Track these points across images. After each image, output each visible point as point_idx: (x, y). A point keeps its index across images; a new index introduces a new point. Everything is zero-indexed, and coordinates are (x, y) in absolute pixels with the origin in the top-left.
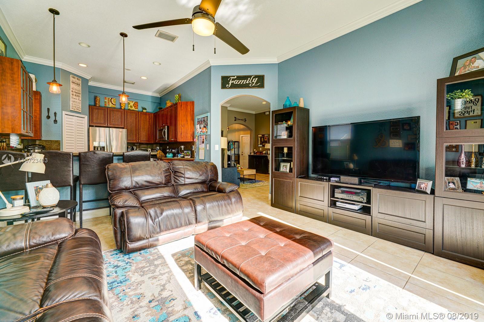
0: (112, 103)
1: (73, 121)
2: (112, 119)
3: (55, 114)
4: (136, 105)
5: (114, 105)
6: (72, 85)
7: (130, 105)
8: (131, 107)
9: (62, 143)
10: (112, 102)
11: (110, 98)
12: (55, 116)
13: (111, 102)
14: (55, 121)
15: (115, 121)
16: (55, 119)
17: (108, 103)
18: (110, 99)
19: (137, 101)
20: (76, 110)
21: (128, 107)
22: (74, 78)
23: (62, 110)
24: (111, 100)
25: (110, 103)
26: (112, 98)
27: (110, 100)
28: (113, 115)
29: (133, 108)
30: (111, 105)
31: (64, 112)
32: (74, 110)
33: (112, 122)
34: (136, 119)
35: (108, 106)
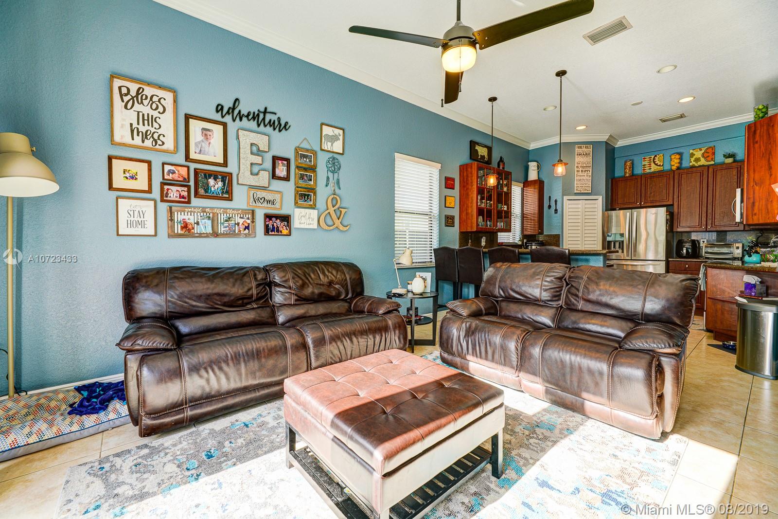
0: (656, 165)
1: (580, 206)
2: (648, 193)
3: (556, 201)
4: (710, 153)
5: (660, 166)
6: (578, 159)
7: (694, 157)
8: (697, 160)
9: (563, 236)
10: (656, 163)
11: (653, 157)
12: (556, 204)
13: (654, 162)
14: (556, 211)
15: (654, 195)
16: (556, 208)
17: (648, 166)
18: (652, 159)
19: (711, 145)
20: (582, 192)
21: (691, 162)
22: (580, 147)
23: (563, 195)
24: (654, 159)
25: (653, 165)
26: (656, 156)
27: (652, 161)
28: (651, 185)
29: (703, 162)
30: (654, 168)
31: (565, 198)
32: (579, 192)
33: (650, 197)
34: (701, 182)
35: (648, 171)
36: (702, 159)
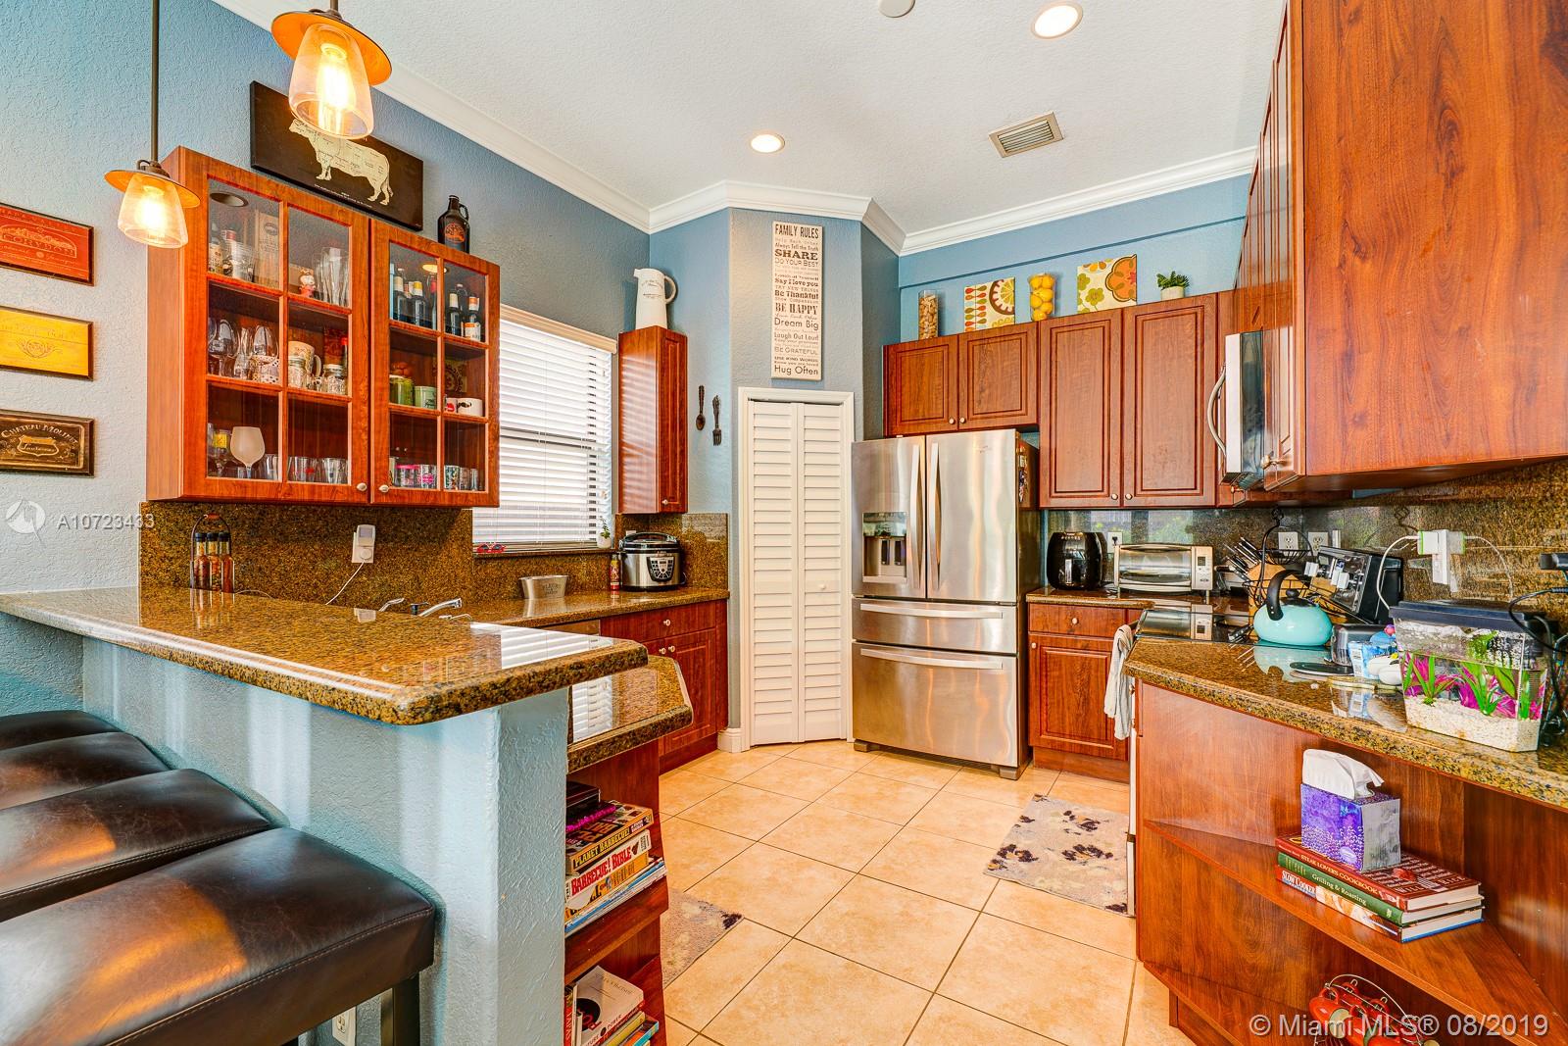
0: (998, 309)
1: (789, 423)
2: (977, 389)
3: (716, 404)
4: (1125, 275)
5: (1006, 312)
6: (781, 268)
7: (1089, 287)
8: (1095, 296)
9: (736, 521)
10: (998, 303)
11: (989, 285)
12: (717, 414)
13: (993, 301)
14: (717, 436)
15: (990, 395)
16: (717, 426)
17: (979, 312)
18: (987, 291)
19: (1128, 251)
20: (794, 375)
21: (1080, 302)
22: (786, 231)
23: (736, 383)
24: (992, 292)
25: (989, 309)
26: (995, 284)
27: (987, 297)
28: (983, 366)
29: (1109, 302)
30: (992, 320)
31: (744, 392)
32: (785, 375)
33: (980, 402)
34: (1106, 356)
35: (979, 327)
36: (1108, 294)
